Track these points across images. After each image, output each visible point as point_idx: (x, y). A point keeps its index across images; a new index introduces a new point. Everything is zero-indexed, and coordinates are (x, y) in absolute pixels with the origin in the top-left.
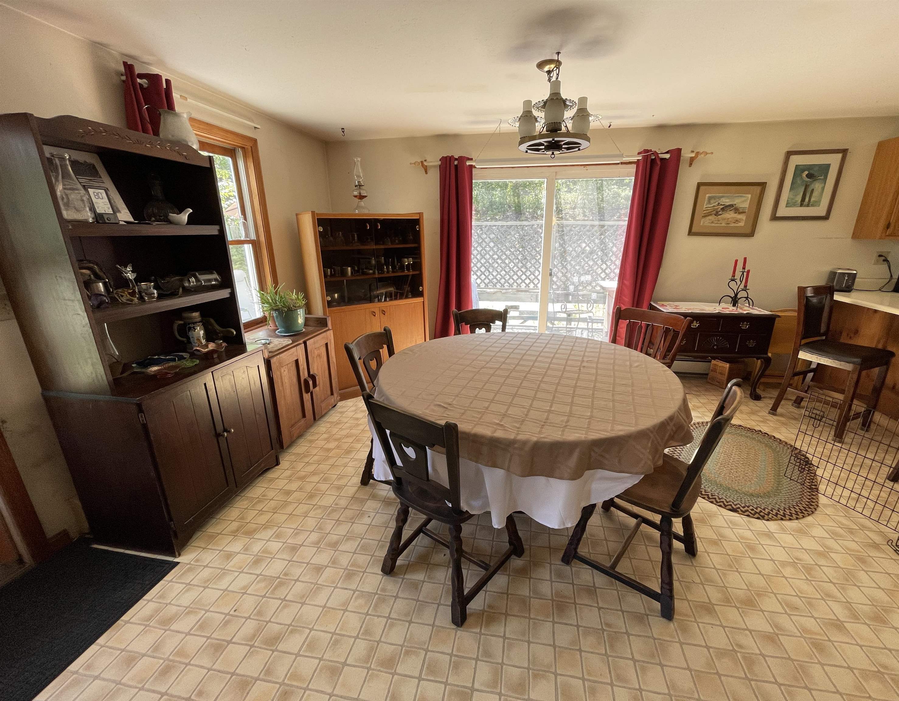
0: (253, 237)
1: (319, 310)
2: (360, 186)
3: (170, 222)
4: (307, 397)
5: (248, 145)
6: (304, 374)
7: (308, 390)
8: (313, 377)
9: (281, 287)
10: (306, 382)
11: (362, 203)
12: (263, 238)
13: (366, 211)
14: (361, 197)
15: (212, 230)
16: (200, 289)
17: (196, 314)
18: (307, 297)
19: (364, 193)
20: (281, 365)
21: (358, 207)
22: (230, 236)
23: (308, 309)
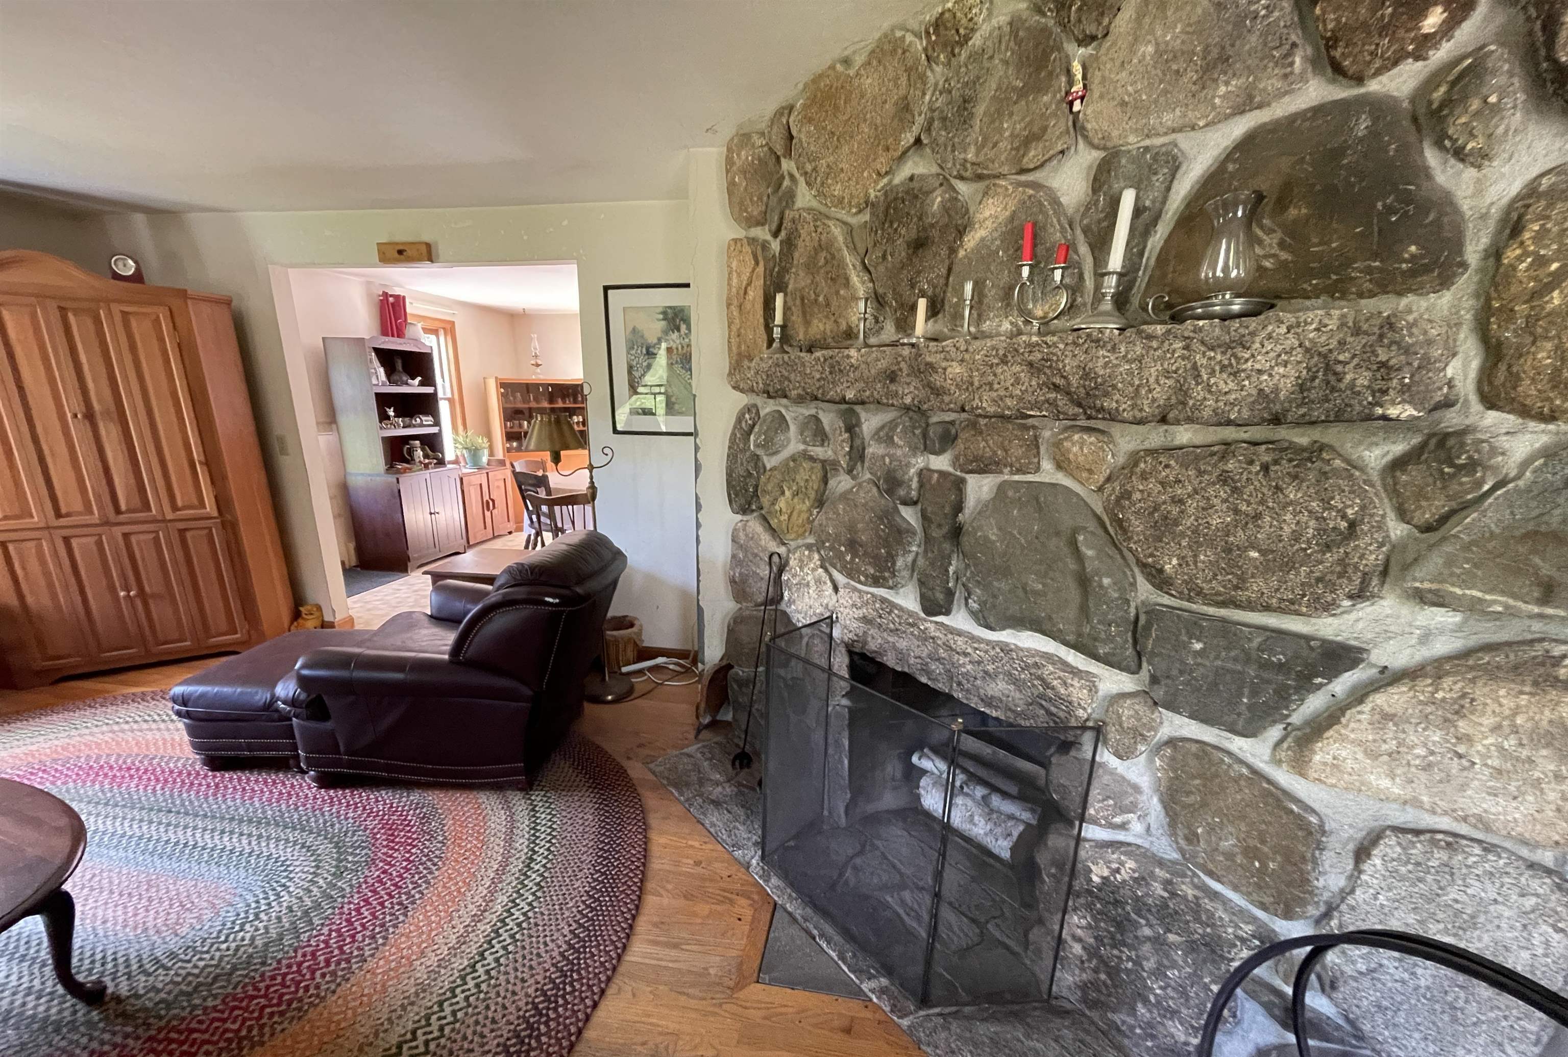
0: (449, 395)
1: (500, 454)
2: (536, 356)
3: (407, 384)
4: (488, 514)
5: (448, 327)
6: (486, 498)
7: (488, 509)
8: (493, 501)
9: (469, 434)
10: (488, 503)
11: (538, 370)
12: (456, 397)
13: (541, 377)
14: (538, 365)
15: (429, 390)
16: (421, 425)
17: (417, 442)
18: (490, 440)
19: (539, 362)
20: (470, 485)
21: (535, 373)
22: (440, 394)
23: (491, 454)
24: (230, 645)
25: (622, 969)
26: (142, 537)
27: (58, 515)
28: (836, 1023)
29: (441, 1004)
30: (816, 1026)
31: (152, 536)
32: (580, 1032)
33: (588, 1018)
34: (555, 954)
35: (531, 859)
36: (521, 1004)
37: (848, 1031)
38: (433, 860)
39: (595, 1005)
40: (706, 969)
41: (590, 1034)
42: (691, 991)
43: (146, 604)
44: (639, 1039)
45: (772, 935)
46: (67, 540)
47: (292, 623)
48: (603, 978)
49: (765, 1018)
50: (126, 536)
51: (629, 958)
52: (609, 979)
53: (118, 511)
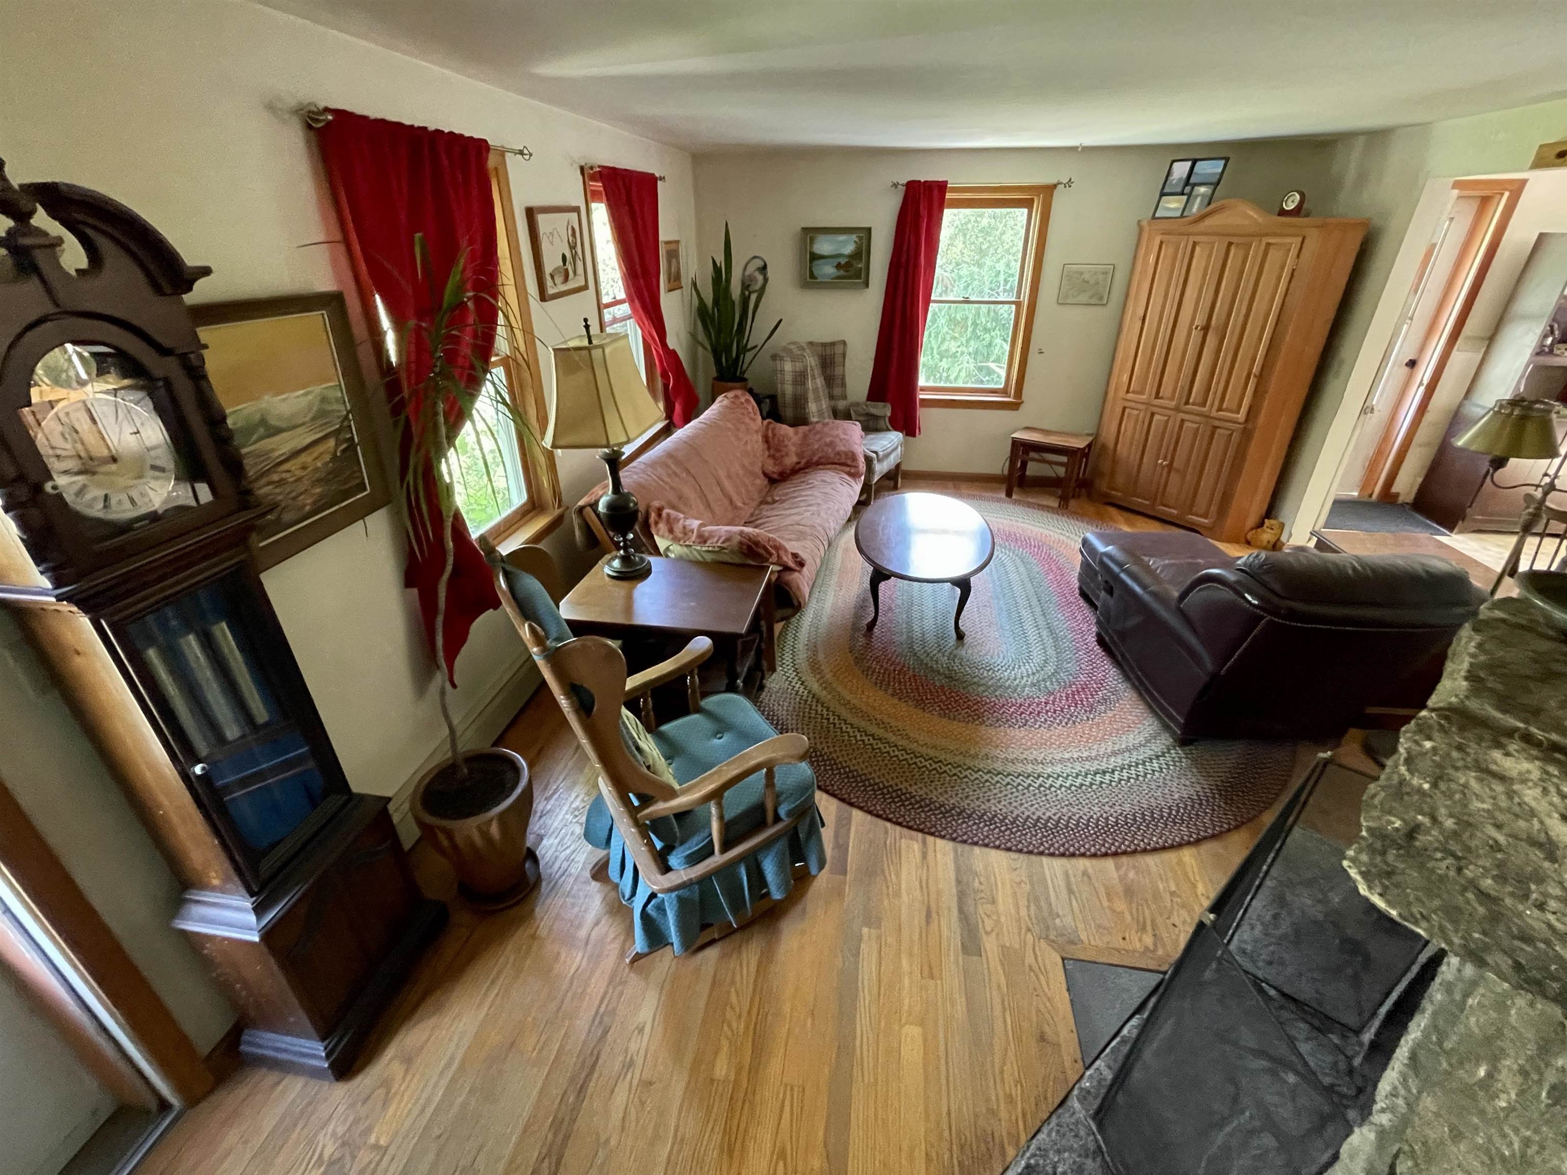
24: (1198, 525)
25: (1033, 857)
26: (1190, 424)
27: (1157, 396)
28: (1046, 1029)
29: (969, 768)
30: (1038, 1011)
31: (1195, 426)
32: (976, 844)
33: (986, 845)
34: (1027, 813)
35: (1104, 772)
36: (983, 807)
37: (1042, 1038)
38: (1072, 720)
39: (998, 847)
40: (1058, 916)
41: (977, 850)
42: (1033, 907)
43: (1169, 472)
44: (982, 879)
45: (1120, 970)
46: (1153, 414)
47: (1252, 529)
48: (1020, 846)
49: (1030, 966)
50: (1183, 421)
51: (1045, 860)
52: (1020, 851)
53: (1187, 403)
